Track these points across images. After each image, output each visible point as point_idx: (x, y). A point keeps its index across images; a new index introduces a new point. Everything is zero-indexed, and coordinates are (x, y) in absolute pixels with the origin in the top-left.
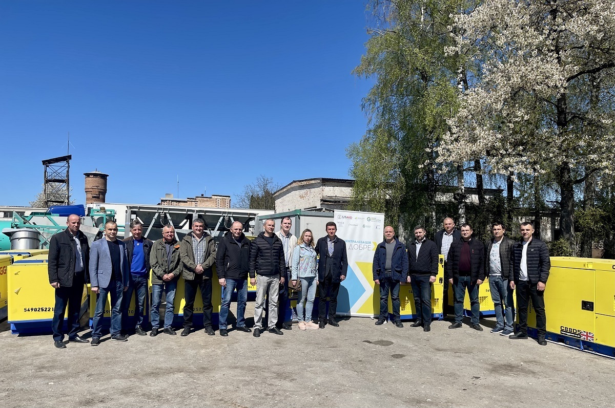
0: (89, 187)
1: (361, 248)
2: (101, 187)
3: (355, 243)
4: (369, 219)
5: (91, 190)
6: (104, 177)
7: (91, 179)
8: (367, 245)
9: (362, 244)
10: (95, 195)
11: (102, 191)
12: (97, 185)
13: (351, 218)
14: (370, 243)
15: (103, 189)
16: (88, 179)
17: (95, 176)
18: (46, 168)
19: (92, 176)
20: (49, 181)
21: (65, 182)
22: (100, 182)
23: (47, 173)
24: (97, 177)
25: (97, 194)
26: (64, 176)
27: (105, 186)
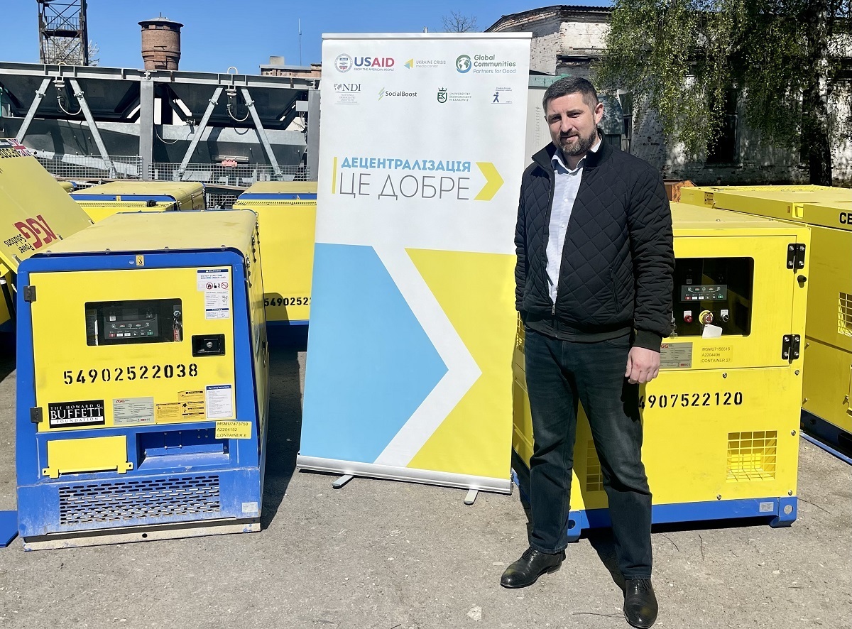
0: (148, 47)
1: (428, 192)
2: (171, 47)
3: (407, 171)
4: (464, 65)
5: (152, 54)
6: (175, 27)
7: (152, 32)
8: (455, 175)
9: (433, 173)
10: (161, 64)
11: (171, 54)
12: (163, 44)
13: (388, 63)
14: (467, 166)
15: (174, 51)
16: (147, 32)
17: (158, 28)
18: (44, 9)
19: (154, 27)
20: (48, 35)
21: (78, 37)
22: (168, 38)
23: (46, 17)
24: (162, 28)
25: (163, 60)
26: (75, 24)
27: (177, 45)
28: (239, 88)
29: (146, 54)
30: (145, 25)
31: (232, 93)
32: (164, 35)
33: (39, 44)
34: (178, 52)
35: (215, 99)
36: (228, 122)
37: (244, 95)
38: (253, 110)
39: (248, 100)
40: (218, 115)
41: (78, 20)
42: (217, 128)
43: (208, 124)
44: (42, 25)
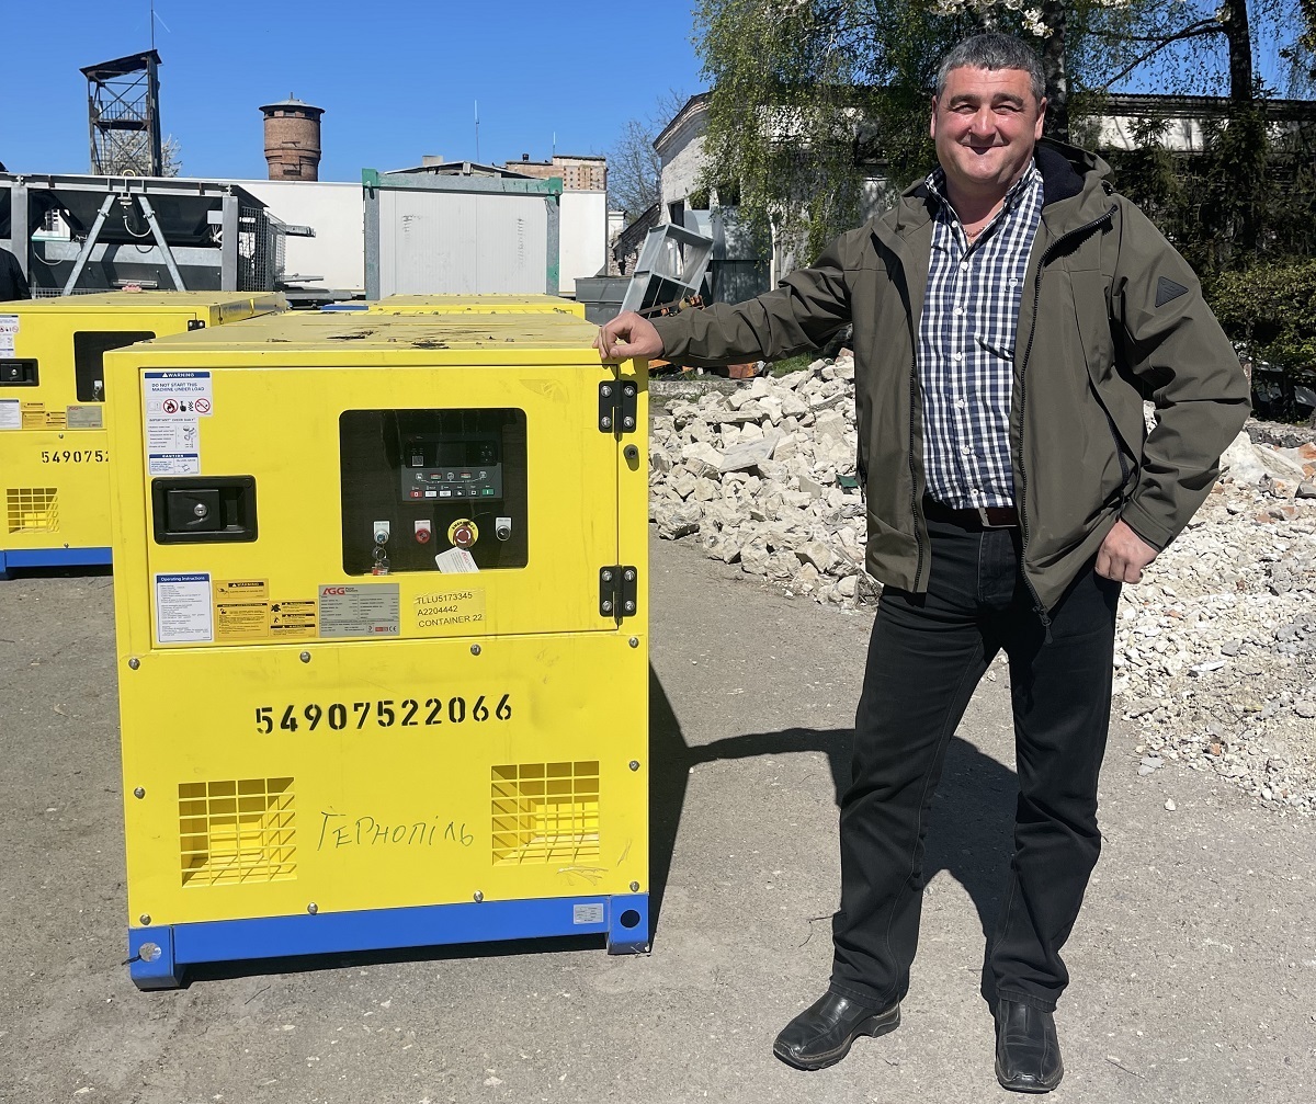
2: (307, 143)
5: (280, 153)
6: (313, 114)
7: (279, 122)
10: (291, 168)
11: (308, 154)
12: (295, 139)
15: (309, 148)
16: (272, 121)
17: (288, 114)
18: (98, 88)
19: (281, 113)
20: (104, 127)
21: (145, 129)
22: (301, 131)
23: (101, 103)
24: (293, 115)
25: (294, 162)
26: (141, 112)
27: (316, 140)
28: (135, 196)
29: (270, 154)
30: (269, 111)
31: (126, 203)
32: (298, 124)
33: (90, 140)
34: (317, 150)
35: (105, 209)
36: (127, 238)
37: (142, 204)
38: (153, 223)
39: (147, 210)
40: (111, 230)
41: (145, 105)
42: (114, 246)
43: (99, 240)
44: (94, 113)
